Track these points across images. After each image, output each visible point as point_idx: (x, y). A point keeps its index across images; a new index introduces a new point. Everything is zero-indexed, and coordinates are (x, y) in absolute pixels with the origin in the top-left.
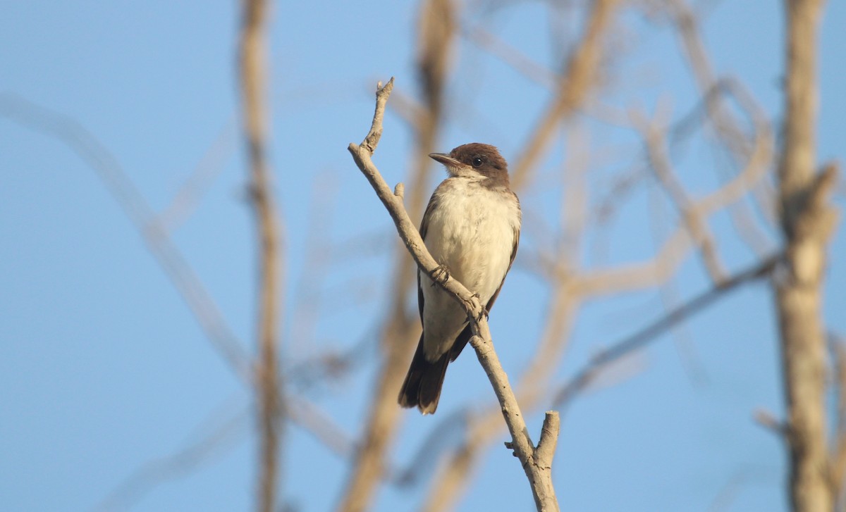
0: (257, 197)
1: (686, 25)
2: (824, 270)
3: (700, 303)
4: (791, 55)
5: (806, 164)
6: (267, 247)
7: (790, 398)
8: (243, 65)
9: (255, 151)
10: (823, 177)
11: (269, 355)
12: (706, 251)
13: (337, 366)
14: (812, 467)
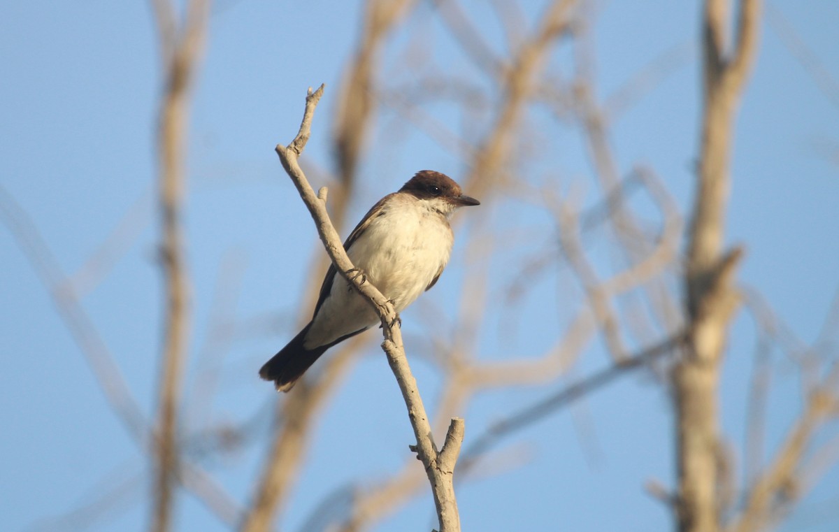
0: (168, 259)
1: (594, 128)
2: (724, 348)
4: (705, 138)
5: (714, 243)
6: (174, 306)
7: (681, 471)
8: (163, 131)
9: (168, 214)
10: (730, 259)
11: (168, 411)
12: (608, 329)
13: (230, 439)
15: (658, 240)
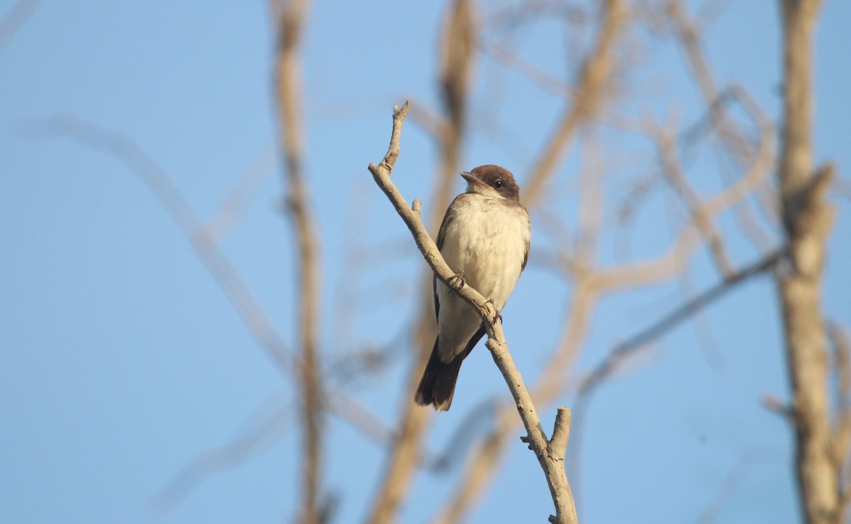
0: (295, 208)
1: (689, 39)
2: (822, 262)
3: (712, 296)
4: (789, 63)
5: (806, 163)
6: (305, 254)
7: (794, 383)
8: (279, 86)
9: (292, 166)
10: (821, 177)
12: (715, 247)
14: (817, 446)
15: (758, 145)
